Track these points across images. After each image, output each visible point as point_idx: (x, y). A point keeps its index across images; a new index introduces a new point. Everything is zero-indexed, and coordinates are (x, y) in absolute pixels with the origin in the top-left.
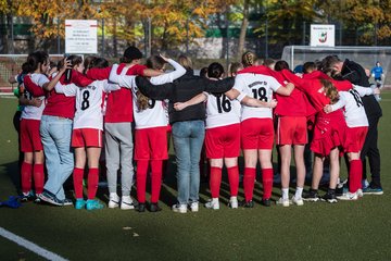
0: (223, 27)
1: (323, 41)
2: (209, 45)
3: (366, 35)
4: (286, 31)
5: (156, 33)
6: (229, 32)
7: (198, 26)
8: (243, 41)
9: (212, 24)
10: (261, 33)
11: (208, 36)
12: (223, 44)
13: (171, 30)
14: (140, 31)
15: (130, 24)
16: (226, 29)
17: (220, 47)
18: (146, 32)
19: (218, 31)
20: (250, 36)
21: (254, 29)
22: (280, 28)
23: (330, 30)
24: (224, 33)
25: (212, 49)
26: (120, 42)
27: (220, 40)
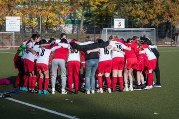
0: (73, 19)
1: (119, 26)
2: (66, 27)
3: (137, 23)
4: (101, 21)
5: (43, 22)
6: (76, 22)
7: (61, 19)
8: (82, 26)
9: (68, 18)
10: (90, 22)
11: (66, 23)
12: (73, 27)
13: (50, 21)
14: (36, 21)
15: (31, 18)
16: (74, 20)
17: (72, 28)
18: (39, 22)
19: (71, 21)
20: (85, 24)
21: (86, 21)
22: (98, 20)
23: (123, 21)
24: (73, 22)
25: (68, 29)
26: (27, 26)
27: (71, 25)
